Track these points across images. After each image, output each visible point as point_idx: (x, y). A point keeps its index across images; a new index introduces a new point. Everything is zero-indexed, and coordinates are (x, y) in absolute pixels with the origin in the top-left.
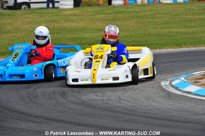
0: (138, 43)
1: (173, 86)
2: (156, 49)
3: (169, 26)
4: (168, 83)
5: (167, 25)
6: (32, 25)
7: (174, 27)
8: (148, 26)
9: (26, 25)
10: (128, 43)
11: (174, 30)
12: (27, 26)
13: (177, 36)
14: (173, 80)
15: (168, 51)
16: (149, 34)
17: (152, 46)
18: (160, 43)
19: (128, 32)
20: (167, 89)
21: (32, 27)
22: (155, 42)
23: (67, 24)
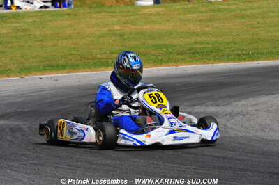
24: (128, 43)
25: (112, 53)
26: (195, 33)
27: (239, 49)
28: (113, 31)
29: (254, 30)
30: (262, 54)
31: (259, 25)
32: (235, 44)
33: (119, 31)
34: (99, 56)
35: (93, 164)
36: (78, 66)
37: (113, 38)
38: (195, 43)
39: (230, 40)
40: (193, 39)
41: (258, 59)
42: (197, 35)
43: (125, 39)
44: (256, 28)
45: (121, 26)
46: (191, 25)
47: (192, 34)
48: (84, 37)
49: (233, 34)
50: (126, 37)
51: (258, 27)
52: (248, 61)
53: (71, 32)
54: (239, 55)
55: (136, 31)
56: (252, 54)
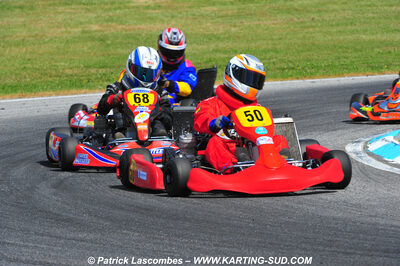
0: (291, 65)
1: (371, 154)
2: (329, 76)
3: (354, 28)
4: (359, 147)
5: (349, 27)
6: (69, 29)
7: (366, 30)
8: (311, 30)
9: (58, 27)
10: (272, 65)
11: (364, 37)
12: (59, 31)
13: (373, 48)
14: (370, 142)
15: (354, 82)
16: (313, 44)
17: (321, 71)
18: (337, 64)
19: (270, 42)
20: (360, 160)
21: (70, 32)
22: (326, 63)
23: (143, 26)
24: (113, 51)
25: (88, 67)
26: (215, 36)
27: (282, 61)
28: (90, 32)
29: (306, 30)
30: (318, 68)
31: (314, 24)
32: (277, 52)
33: (99, 34)
34: (68, 72)
35: (60, 238)
36: (35, 86)
37: (89, 44)
38: (216, 51)
39: (270, 47)
40: (213, 46)
41: (312, 76)
42: (218, 38)
43: (108, 45)
44: (308, 27)
45: (101, 25)
46: (208, 24)
47: (211, 37)
48: (45, 43)
49: (274, 37)
50: (109, 42)
51: (313, 27)
52: (298, 79)
53: (24, 34)
54: (283, 69)
55: (124, 32)
56: (303, 68)
